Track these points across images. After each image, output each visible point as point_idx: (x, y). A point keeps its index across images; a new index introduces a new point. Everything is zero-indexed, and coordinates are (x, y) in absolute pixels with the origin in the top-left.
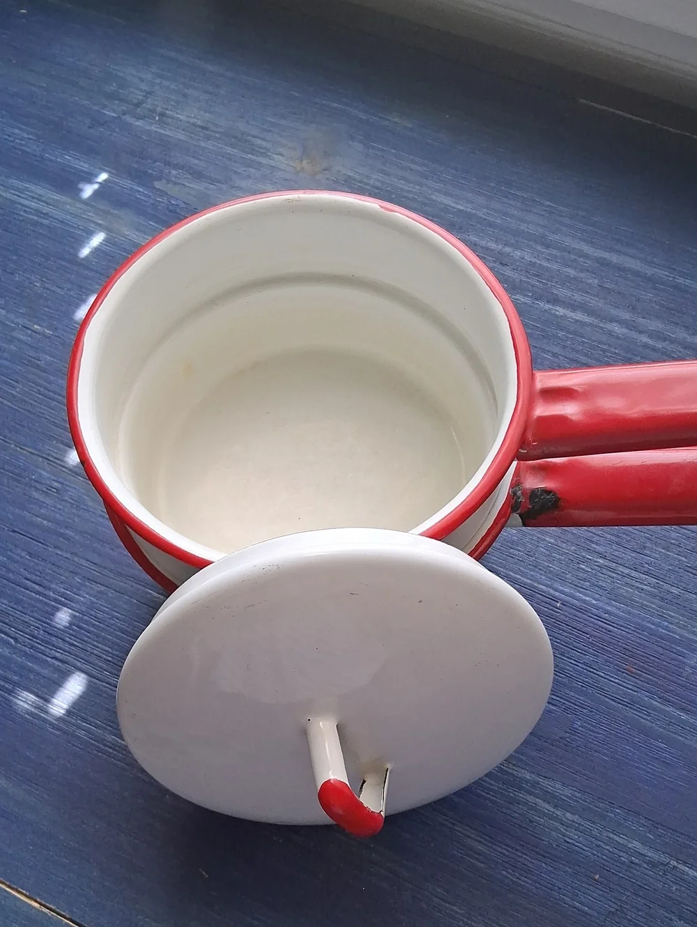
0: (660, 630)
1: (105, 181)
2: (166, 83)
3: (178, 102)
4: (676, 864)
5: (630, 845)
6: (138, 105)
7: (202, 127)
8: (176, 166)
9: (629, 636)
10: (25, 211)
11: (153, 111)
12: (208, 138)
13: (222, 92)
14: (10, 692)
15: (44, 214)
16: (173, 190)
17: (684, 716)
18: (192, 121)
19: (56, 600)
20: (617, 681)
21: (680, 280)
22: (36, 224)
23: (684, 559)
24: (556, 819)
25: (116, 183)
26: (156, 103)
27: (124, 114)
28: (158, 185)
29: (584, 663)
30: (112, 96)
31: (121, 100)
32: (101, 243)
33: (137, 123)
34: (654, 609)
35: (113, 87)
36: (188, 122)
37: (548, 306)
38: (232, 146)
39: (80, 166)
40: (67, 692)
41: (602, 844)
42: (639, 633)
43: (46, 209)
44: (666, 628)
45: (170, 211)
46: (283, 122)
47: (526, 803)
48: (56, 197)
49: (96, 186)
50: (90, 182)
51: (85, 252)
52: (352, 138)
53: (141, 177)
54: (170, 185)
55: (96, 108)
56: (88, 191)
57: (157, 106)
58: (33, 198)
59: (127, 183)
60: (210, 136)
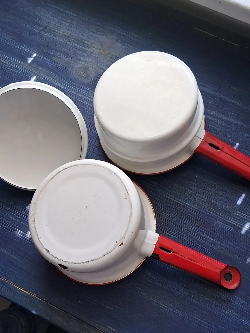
0: (207, 213)
1: (35, 56)
2: (55, 19)
3: (59, 26)
4: (206, 282)
6: (45, 28)
7: (67, 36)
8: (59, 51)
9: (198, 215)
10: (10, 68)
11: (51, 30)
12: (69, 41)
13: (74, 22)
14: (15, 230)
15: (16, 69)
16: (59, 61)
17: (212, 239)
18: (64, 34)
20: (194, 229)
21: (222, 96)
22: (14, 73)
23: (216, 191)
25: (39, 57)
26: (52, 27)
27: (41, 31)
28: (53, 58)
29: (184, 223)
30: (36, 24)
31: (40, 25)
32: (35, 80)
33: (46, 34)
34: (206, 207)
35: (36, 20)
36: (63, 34)
38: (77, 44)
39: (27, 51)
42: (201, 214)
43: (17, 67)
44: (209, 213)
45: (58, 68)
46: (94, 35)
48: (20, 62)
49: (32, 59)
50: (31, 57)
52: (118, 42)
53: (47, 55)
54: (57, 59)
55: (31, 28)
56: (30, 60)
57: (52, 28)
58: (12, 63)
59: (43, 57)
60: (70, 40)
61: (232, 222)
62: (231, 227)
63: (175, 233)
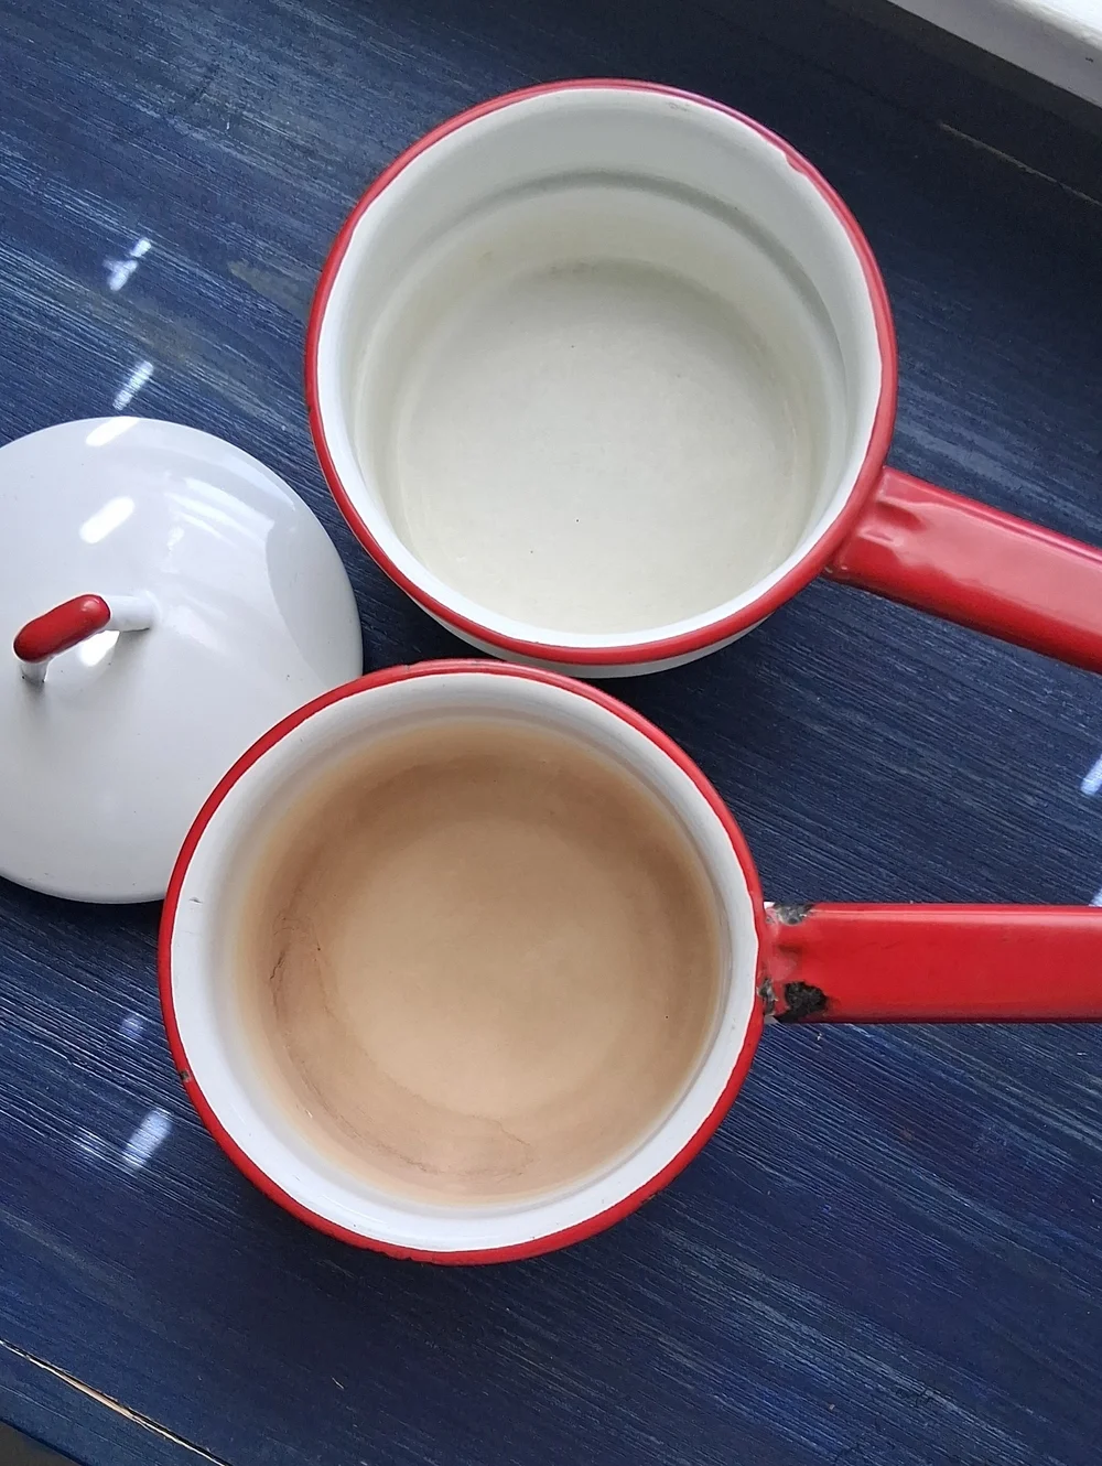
0: (953, 1080)
1: (147, 254)
2: (242, 49)
3: (261, 92)
4: (932, 1395)
5: (878, 1369)
6: (193, 97)
7: (305, 151)
8: (267, 232)
9: (910, 1087)
10: (21, 312)
11: (221, 110)
12: (314, 174)
13: (338, 72)
15: (51, 319)
16: (260, 281)
17: (968, 1203)
18: (288, 134)
20: (887, 1150)
22: (40, 339)
24: (789, 1332)
25: (165, 261)
26: (225, 92)
27: (172, 113)
28: (236, 269)
29: (845, 1125)
30: (150, 73)
31: (166, 83)
32: (148, 382)
33: (198, 136)
35: (149, 53)
36: (282, 138)
39: (105, 222)
41: (842, 1367)
43: (54, 310)
44: (962, 1079)
45: (258, 324)
47: (750, 1311)
48: (70, 284)
49: (132, 266)
50: (124, 258)
53: (207, 251)
54: (256, 271)
55: (121, 97)
56: (120, 275)
57: (226, 99)
58: (32, 285)
59: (182, 262)
60: (319, 169)
61: (1064, 1123)
62: (1057, 1150)
63: (799, 1169)
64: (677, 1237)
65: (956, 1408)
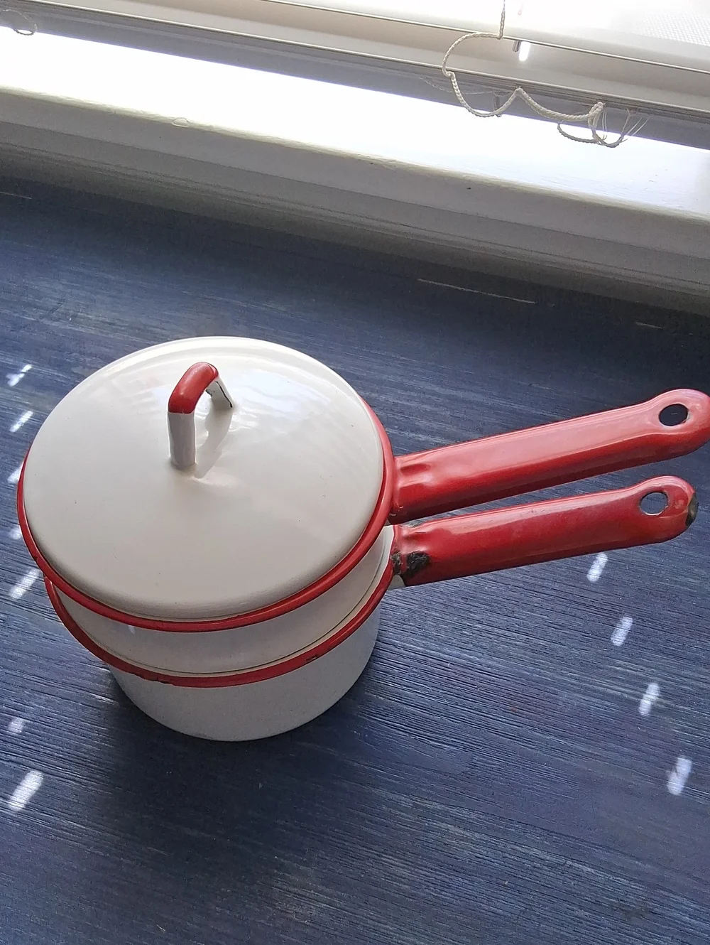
0: (534, 675)
1: (29, 370)
2: (75, 292)
3: (87, 306)
4: (571, 863)
5: (531, 853)
6: (52, 311)
7: (110, 324)
8: (90, 355)
9: (509, 683)
11: (67, 314)
12: (115, 331)
13: (125, 295)
17: (562, 742)
18: (101, 319)
19: (7, 712)
20: (504, 720)
21: (516, 406)
23: (546, 617)
24: (467, 839)
25: (39, 372)
26: (68, 308)
27: (41, 318)
28: (75, 370)
29: (475, 709)
30: (29, 305)
31: (38, 307)
33: (53, 324)
34: (527, 659)
35: (30, 298)
36: (98, 321)
37: (412, 435)
38: (137, 335)
39: (6, 361)
40: (23, 788)
41: (507, 855)
42: (518, 680)
44: (539, 673)
46: (178, 314)
47: (439, 830)
49: (22, 376)
50: (17, 373)
51: (16, 427)
52: (238, 323)
53: (60, 365)
54: (86, 369)
55: (16, 315)
56: (15, 380)
57: (68, 310)
59: (48, 371)
60: (117, 329)
61: (607, 688)
62: (607, 703)
63: (452, 739)
64: (383, 793)
65: (589, 869)
